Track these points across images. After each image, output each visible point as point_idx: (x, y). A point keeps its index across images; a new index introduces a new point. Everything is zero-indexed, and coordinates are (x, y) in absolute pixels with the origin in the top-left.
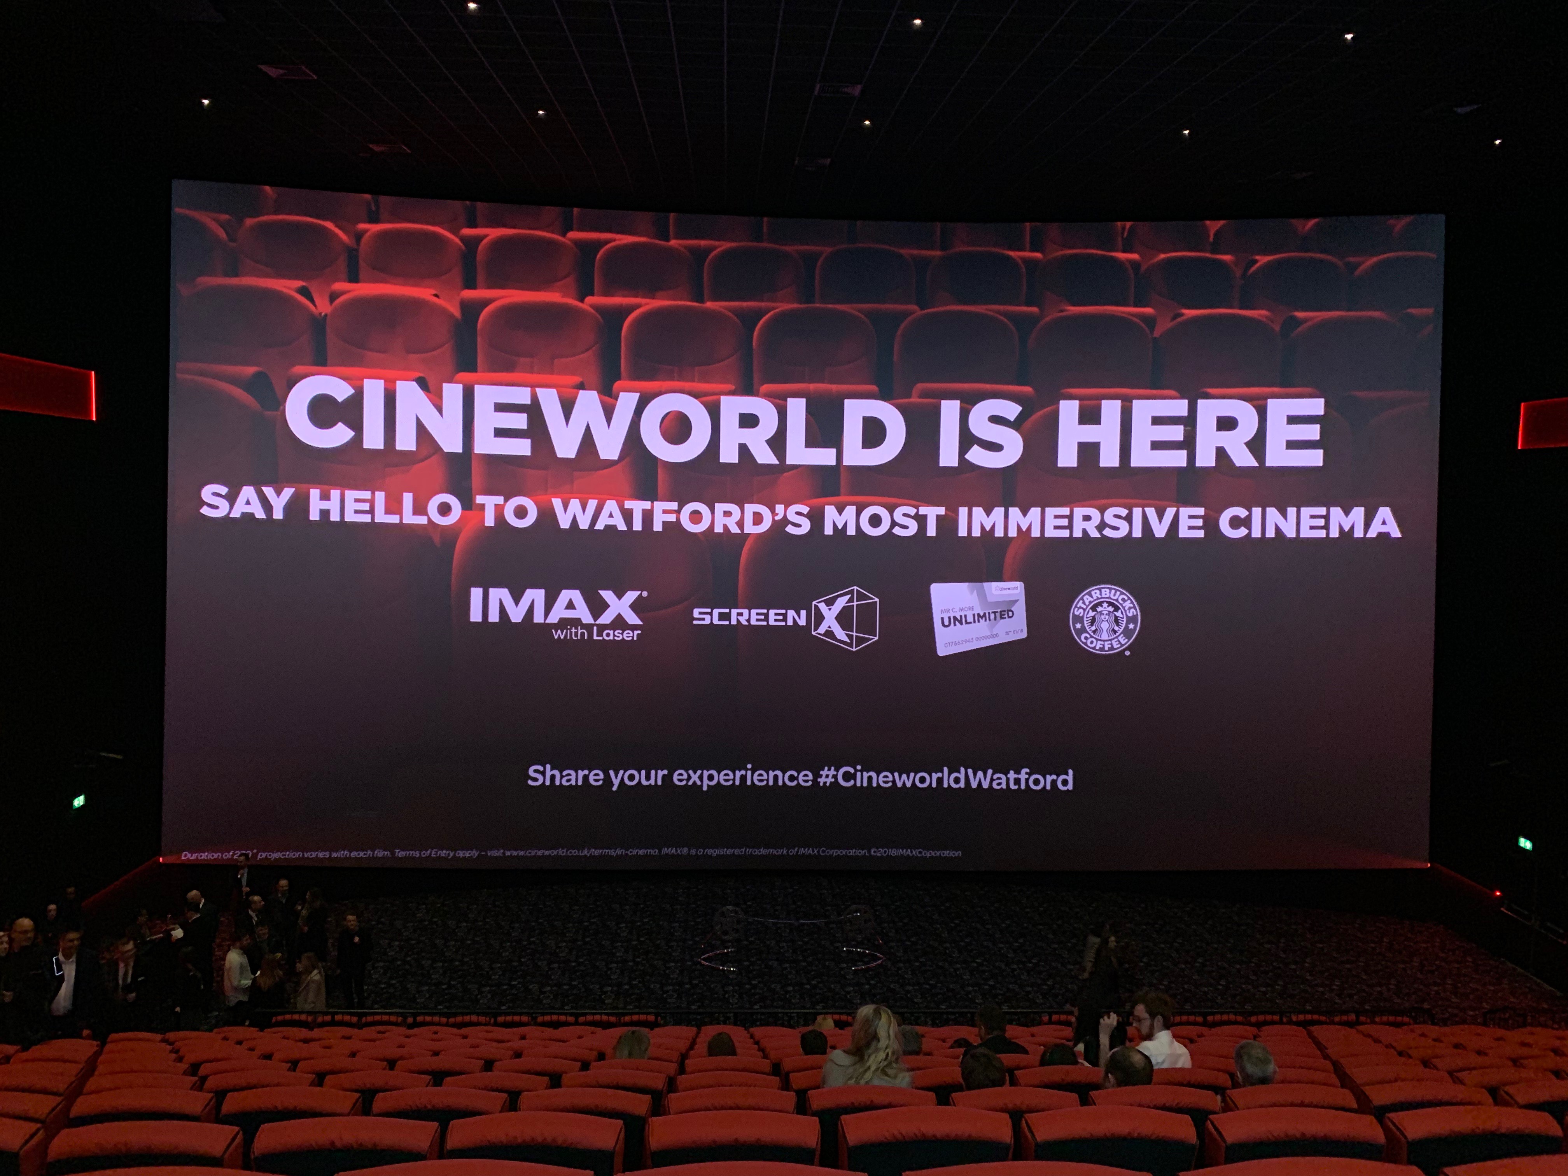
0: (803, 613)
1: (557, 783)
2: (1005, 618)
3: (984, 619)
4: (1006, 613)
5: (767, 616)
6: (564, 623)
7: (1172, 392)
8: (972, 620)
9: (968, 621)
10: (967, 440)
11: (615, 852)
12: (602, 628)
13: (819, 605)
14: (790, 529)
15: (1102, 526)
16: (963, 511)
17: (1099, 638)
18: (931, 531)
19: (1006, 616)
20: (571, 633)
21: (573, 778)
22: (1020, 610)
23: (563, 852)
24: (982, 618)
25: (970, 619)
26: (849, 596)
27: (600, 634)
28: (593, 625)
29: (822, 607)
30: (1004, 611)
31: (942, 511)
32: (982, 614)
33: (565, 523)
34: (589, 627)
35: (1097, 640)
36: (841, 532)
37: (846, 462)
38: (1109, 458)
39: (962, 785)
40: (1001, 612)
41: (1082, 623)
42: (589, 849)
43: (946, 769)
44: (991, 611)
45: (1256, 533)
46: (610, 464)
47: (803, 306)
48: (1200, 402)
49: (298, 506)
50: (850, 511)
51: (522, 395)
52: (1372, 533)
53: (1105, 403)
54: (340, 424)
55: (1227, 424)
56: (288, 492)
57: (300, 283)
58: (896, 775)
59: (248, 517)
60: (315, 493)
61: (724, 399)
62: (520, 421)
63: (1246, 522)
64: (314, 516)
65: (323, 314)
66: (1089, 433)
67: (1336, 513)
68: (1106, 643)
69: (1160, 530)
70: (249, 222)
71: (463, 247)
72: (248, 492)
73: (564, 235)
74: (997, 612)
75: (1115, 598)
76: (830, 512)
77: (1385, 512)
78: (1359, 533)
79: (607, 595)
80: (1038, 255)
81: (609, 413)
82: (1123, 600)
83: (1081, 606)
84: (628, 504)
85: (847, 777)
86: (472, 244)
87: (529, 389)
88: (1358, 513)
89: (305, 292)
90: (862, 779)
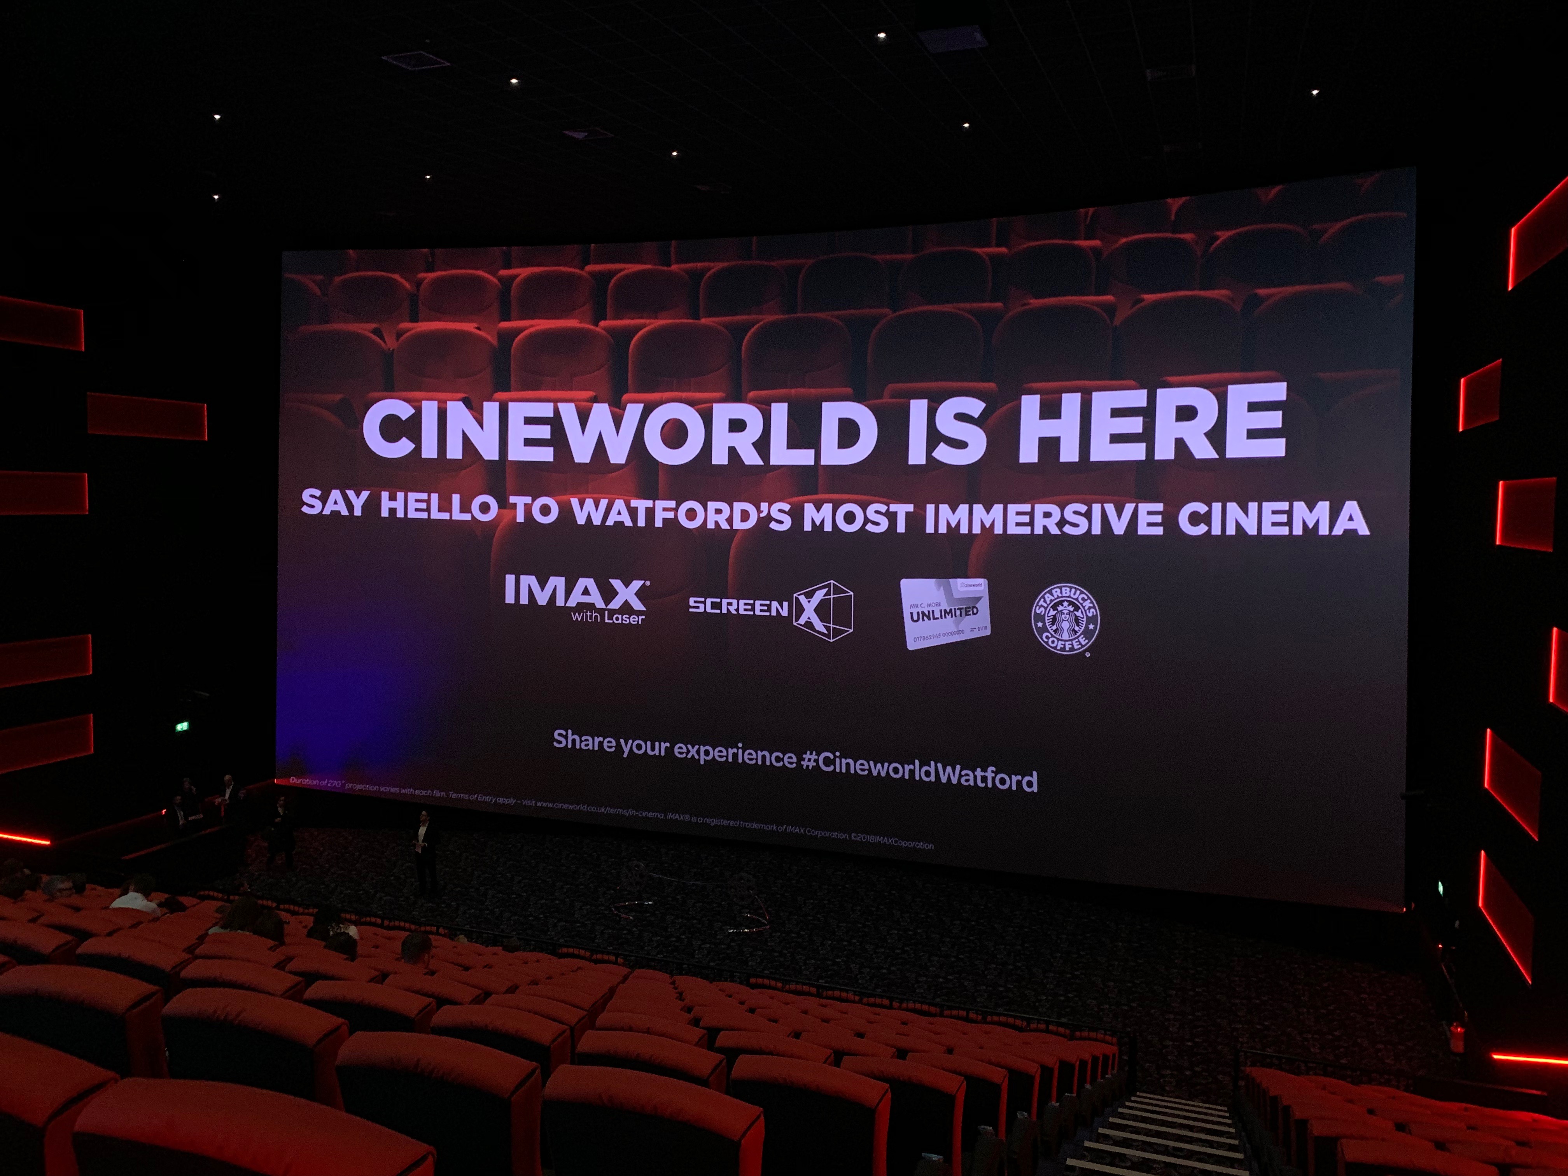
0: (785, 604)
1: (578, 747)
2: (970, 615)
3: (950, 615)
4: (970, 609)
5: (753, 606)
6: (581, 607)
7: (1131, 382)
8: (939, 616)
9: (935, 617)
10: (934, 437)
11: (627, 812)
12: (612, 612)
13: (800, 597)
14: (773, 526)
15: (1062, 523)
16: (930, 508)
17: (1060, 638)
18: (901, 528)
19: (971, 612)
20: (587, 615)
21: (590, 743)
22: (984, 606)
23: (584, 808)
24: (948, 615)
25: (937, 615)
26: (826, 590)
27: (610, 618)
28: (604, 610)
29: (802, 599)
30: (969, 608)
31: (910, 508)
32: (948, 610)
33: (581, 520)
34: (601, 611)
35: (1058, 640)
36: (818, 528)
37: (824, 462)
38: (1069, 453)
39: (933, 778)
40: (966, 608)
41: (1043, 621)
42: (606, 807)
43: (917, 762)
44: (956, 608)
45: (1216, 530)
46: (619, 467)
47: (787, 316)
48: (1160, 392)
49: (373, 505)
50: (827, 508)
51: (545, 410)
52: (1338, 531)
53: (1065, 396)
54: (404, 439)
55: (1186, 413)
56: (365, 494)
57: (374, 326)
58: (872, 763)
59: (336, 514)
60: (385, 495)
61: (716, 406)
62: (544, 432)
63: (1207, 519)
64: (385, 513)
65: (391, 349)
66: (1050, 428)
67: (1300, 507)
68: (1067, 643)
69: (1119, 527)
70: (338, 279)
71: (500, 286)
72: (336, 494)
73: (582, 269)
74: (962, 608)
75: (1075, 597)
76: (809, 509)
77: (1351, 507)
78: (1324, 530)
79: (617, 583)
80: (1004, 250)
81: (618, 422)
82: (1083, 599)
83: (1042, 605)
84: (634, 503)
85: (828, 762)
86: (507, 282)
87: (552, 404)
88: (1323, 508)
89: (377, 332)
90: (841, 765)
